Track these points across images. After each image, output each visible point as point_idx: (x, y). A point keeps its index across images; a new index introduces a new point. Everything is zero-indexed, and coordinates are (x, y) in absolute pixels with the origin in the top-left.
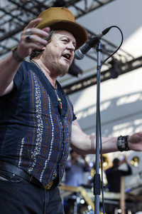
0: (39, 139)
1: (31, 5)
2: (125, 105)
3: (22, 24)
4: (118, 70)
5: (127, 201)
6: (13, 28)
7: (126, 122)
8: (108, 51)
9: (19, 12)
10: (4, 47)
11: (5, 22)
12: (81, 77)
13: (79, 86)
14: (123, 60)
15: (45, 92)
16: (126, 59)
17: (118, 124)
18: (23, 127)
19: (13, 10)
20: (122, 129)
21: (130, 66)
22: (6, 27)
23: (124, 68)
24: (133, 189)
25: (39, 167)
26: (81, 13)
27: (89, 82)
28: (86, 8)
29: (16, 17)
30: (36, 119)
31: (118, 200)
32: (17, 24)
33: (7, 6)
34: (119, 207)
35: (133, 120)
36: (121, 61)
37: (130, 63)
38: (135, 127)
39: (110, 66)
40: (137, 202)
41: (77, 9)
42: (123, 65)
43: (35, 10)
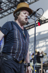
0: (17, 47)
1: (13, 1)
2: (43, 35)
3: (10, 7)
4: (41, 23)
5: (43, 66)
6: (7, 8)
7: (43, 40)
8: (38, 16)
9: (9, 3)
10: (4, 15)
11: (4, 7)
12: (29, 25)
13: (28, 28)
14: (43, 20)
15: (19, 31)
16: (44, 19)
17: (41, 41)
18: (12, 43)
19: (7, 3)
20: (42, 42)
21: (45, 22)
22: (4, 8)
23: (43, 22)
24: (45, 62)
25: (17, 56)
26: (29, 4)
27: (31, 27)
28: (31, 2)
29: (8, 5)
30: (16, 40)
31: (40, 66)
32: (8, 7)
33: (5, 1)
34: (40, 68)
35: (46, 39)
36: (42, 20)
37: (45, 21)
38: (46, 42)
39: (38, 21)
40: (47, 66)
41: (28, 2)
42: (43, 21)
43: (14, 3)
